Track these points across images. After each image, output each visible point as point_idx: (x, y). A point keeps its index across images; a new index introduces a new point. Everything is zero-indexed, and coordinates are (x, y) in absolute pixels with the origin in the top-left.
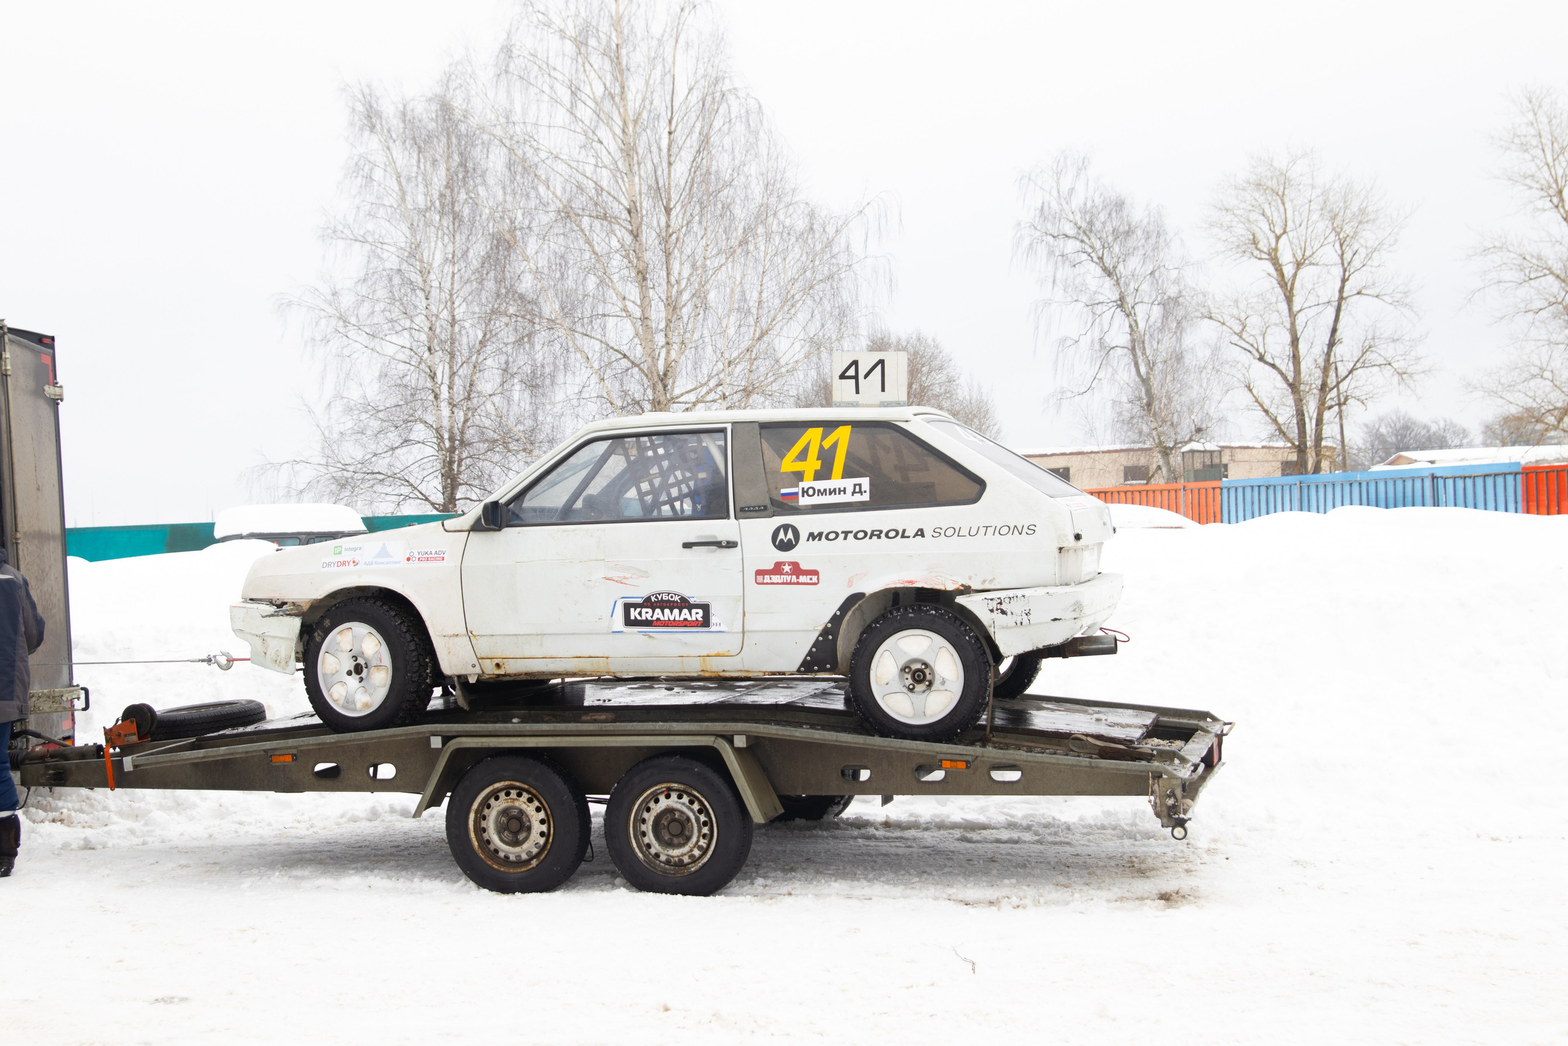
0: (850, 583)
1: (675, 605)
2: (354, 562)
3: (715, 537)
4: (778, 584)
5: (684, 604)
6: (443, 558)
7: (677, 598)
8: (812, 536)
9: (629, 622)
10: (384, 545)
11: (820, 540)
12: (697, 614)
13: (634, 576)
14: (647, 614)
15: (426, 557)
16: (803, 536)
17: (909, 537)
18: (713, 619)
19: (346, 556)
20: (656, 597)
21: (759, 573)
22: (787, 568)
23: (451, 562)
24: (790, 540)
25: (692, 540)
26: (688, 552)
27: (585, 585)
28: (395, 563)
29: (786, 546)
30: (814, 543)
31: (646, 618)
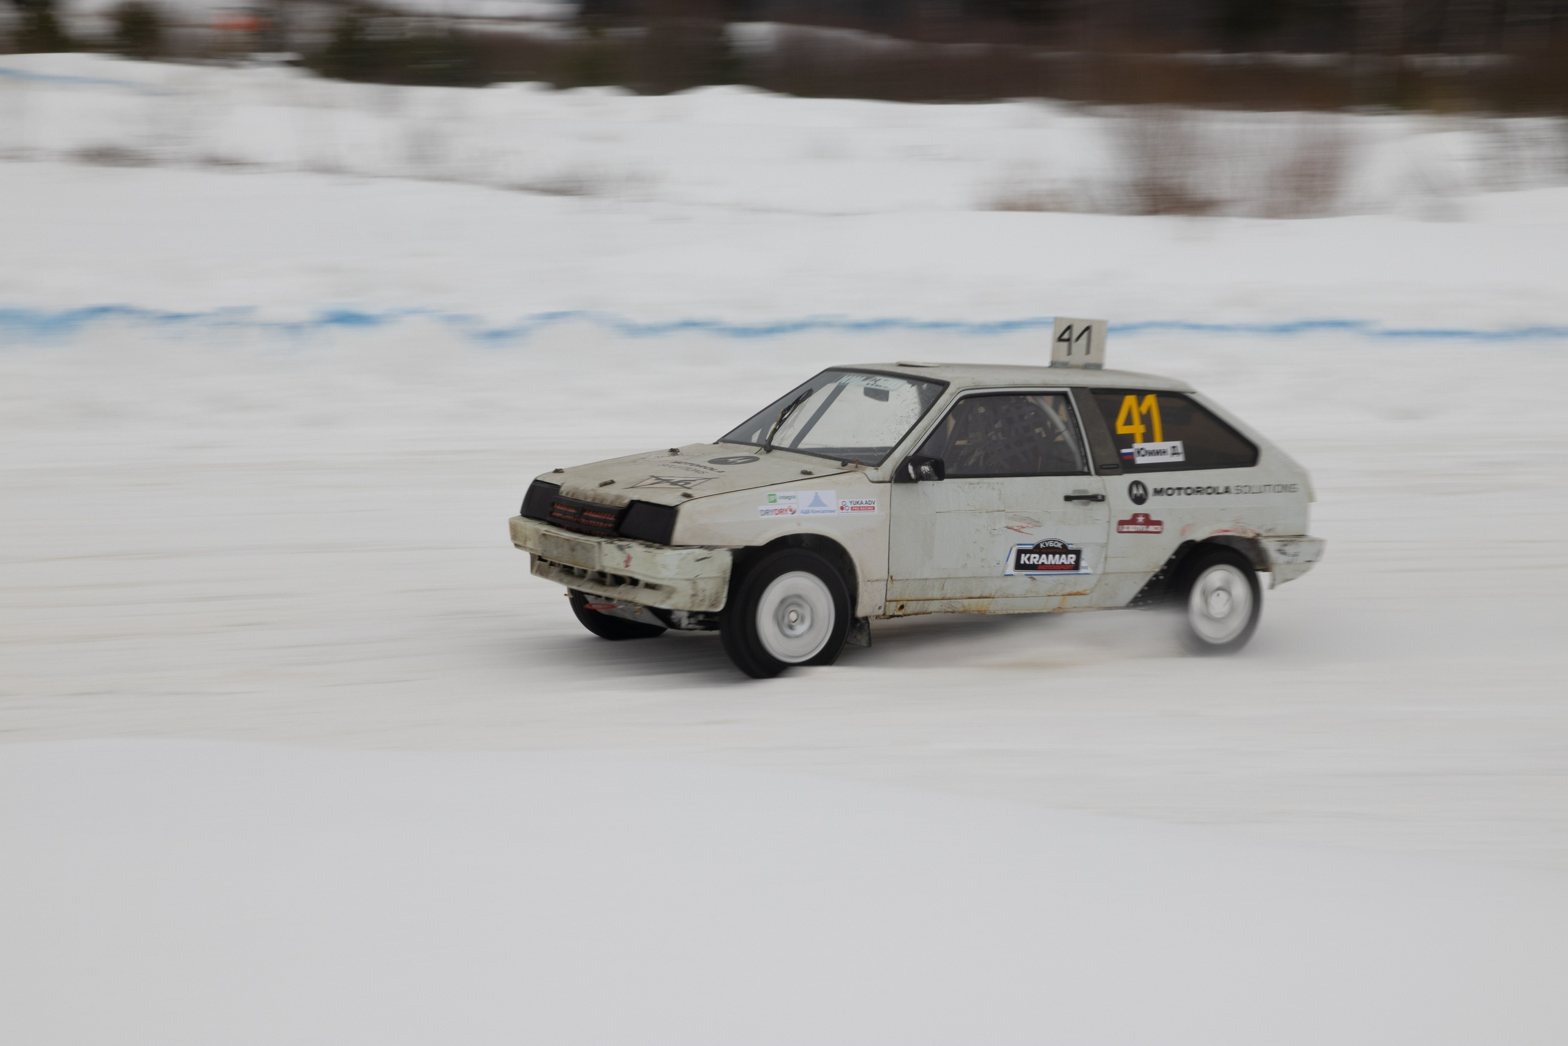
0: (1183, 532)
1: (1057, 551)
2: (791, 510)
3: (1086, 491)
4: (1133, 532)
5: (1064, 550)
6: (874, 508)
7: (1059, 545)
8: (1158, 492)
9: (1019, 566)
10: (816, 493)
11: (1162, 495)
12: (1071, 559)
13: (1029, 526)
14: (1035, 559)
15: (858, 507)
16: (1150, 491)
17: (1219, 493)
18: (1083, 563)
19: (782, 504)
20: (1045, 545)
21: (1122, 523)
22: (1141, 519)
23: (880, 513)
24: (1141, 495)
25: (1070, 493)
26: (1070, 504)
27: (990, 533)
28: (831, 511)
29: (1139, 500)
30: (1159, 498)
31: (1034, 563)
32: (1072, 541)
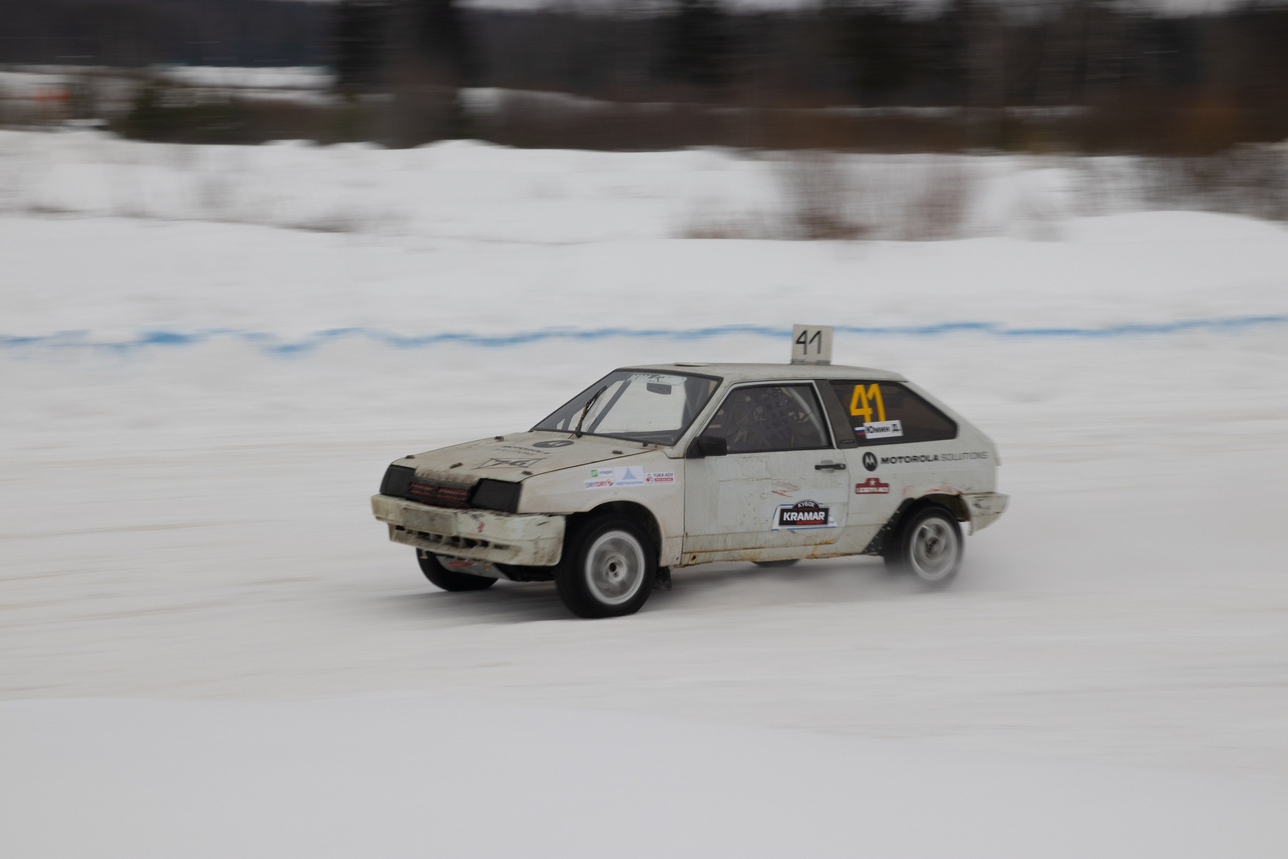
0: (904, 492)
1: (810, 509)
2: (609, 483)
3: (831, 461)
4: (867, 493)
5: (816, 509)
6: (672, 479)
7: (812, 505)
8: (885, 461)
9: (782, 522)
10: (628, 469)
12: (821, 516)
13: (790, 490)
14: (794, 516)
15: (660, 479)
16: (879, 460)
18: (830, 519)
19: (602, 478)
20: (801, 505)
21: (859, 486)
22: (873, 483)
23: (676, 483)
24: (872, 463)
25: (819, 464)
26: (819, 472)
27: (761, 496)
28: (640, 483)
29: (871, 467)
30: (885, 465)
31: (793, 519)
32: (821, 499)
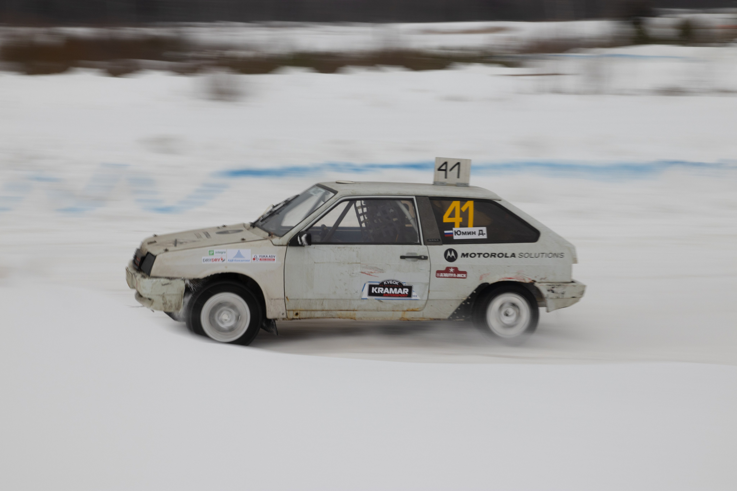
0: (481, 278)
1: (396, 286)
2: (222, 259)
3: (416, 254)
4: (447, 277)
5: (400, 286)
6: (274, 260)
7: (397, 283)
8: (463, 255)
9: (370, 294)
10: (239, 251)
11: (467, 257)
12: (406, 291)
13: (376, 272)
14: (381, 290)
15: (264, 259)
16: (459, 255)
17: (508, 257)
18: (414, 294)
19: (216, 256)
20: (387, 283)
21: (439, 272)
22: (452, 270)
23: (278, 262)
24: (453, 256)
25: (405, 255)
26: (403, 261)
27: (350, 275)
28: (247, 261)
29: (451, 259)
30: (465, 259)
31: (380, 292)
32: (405, 281)
